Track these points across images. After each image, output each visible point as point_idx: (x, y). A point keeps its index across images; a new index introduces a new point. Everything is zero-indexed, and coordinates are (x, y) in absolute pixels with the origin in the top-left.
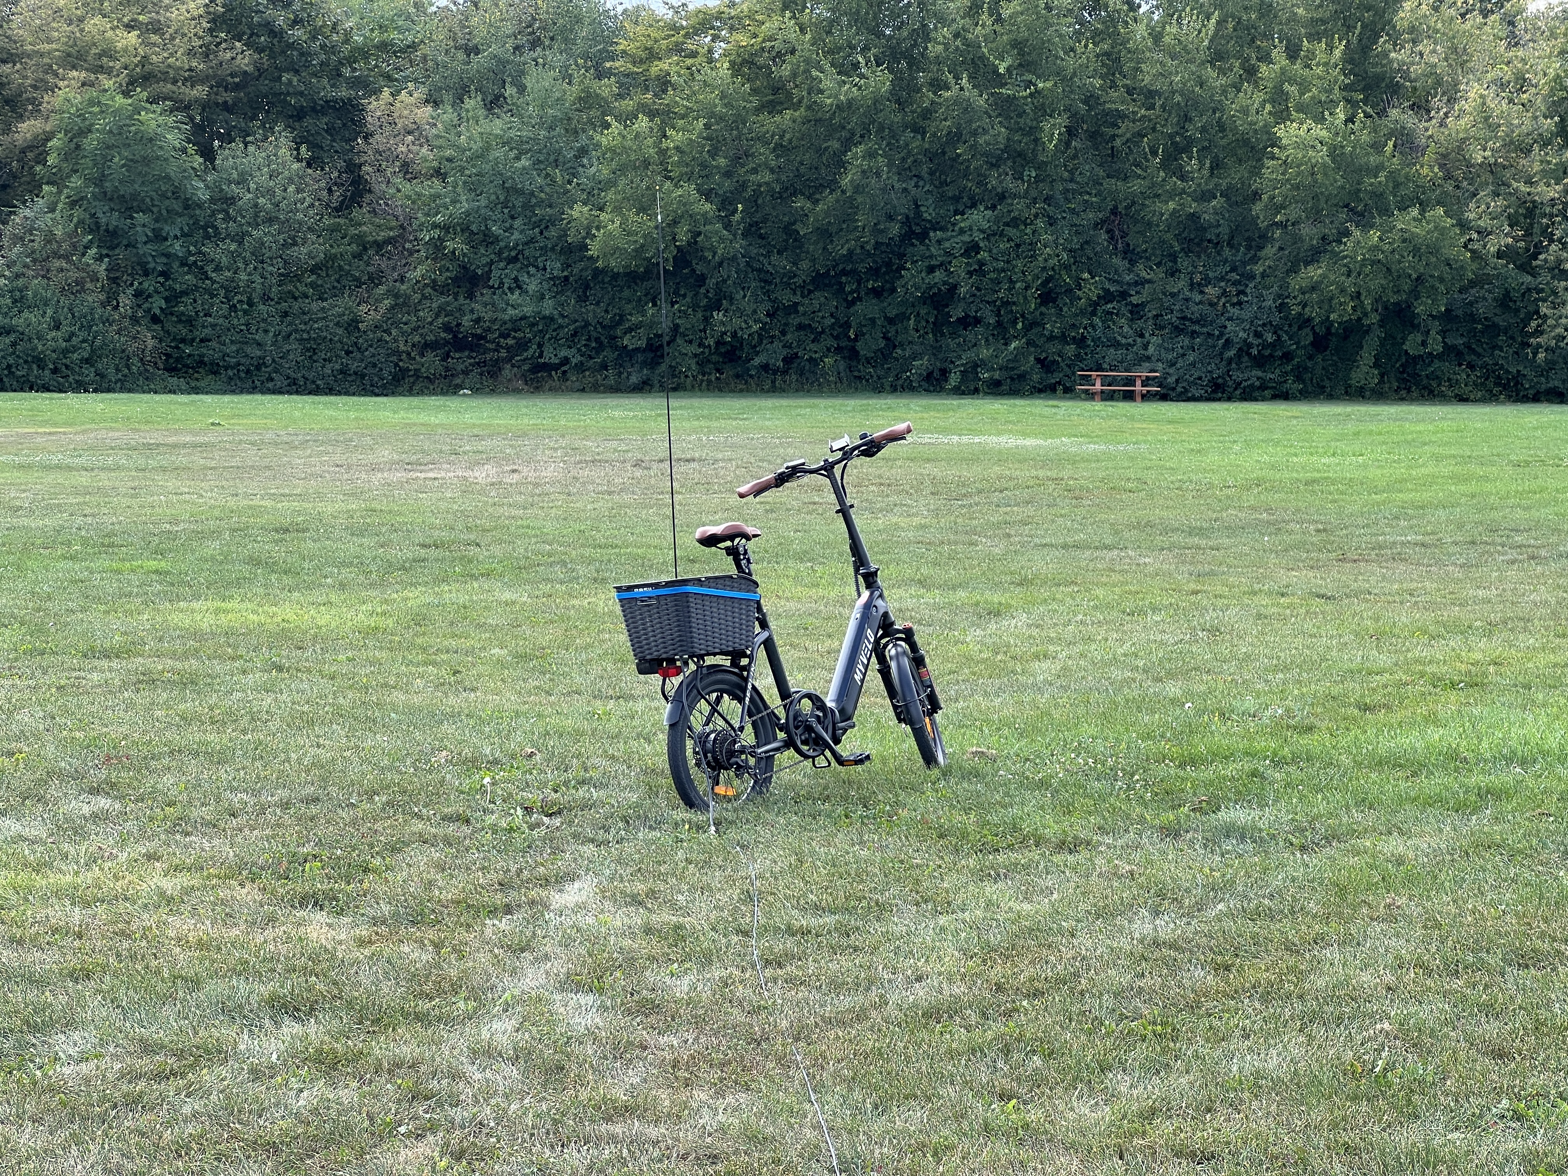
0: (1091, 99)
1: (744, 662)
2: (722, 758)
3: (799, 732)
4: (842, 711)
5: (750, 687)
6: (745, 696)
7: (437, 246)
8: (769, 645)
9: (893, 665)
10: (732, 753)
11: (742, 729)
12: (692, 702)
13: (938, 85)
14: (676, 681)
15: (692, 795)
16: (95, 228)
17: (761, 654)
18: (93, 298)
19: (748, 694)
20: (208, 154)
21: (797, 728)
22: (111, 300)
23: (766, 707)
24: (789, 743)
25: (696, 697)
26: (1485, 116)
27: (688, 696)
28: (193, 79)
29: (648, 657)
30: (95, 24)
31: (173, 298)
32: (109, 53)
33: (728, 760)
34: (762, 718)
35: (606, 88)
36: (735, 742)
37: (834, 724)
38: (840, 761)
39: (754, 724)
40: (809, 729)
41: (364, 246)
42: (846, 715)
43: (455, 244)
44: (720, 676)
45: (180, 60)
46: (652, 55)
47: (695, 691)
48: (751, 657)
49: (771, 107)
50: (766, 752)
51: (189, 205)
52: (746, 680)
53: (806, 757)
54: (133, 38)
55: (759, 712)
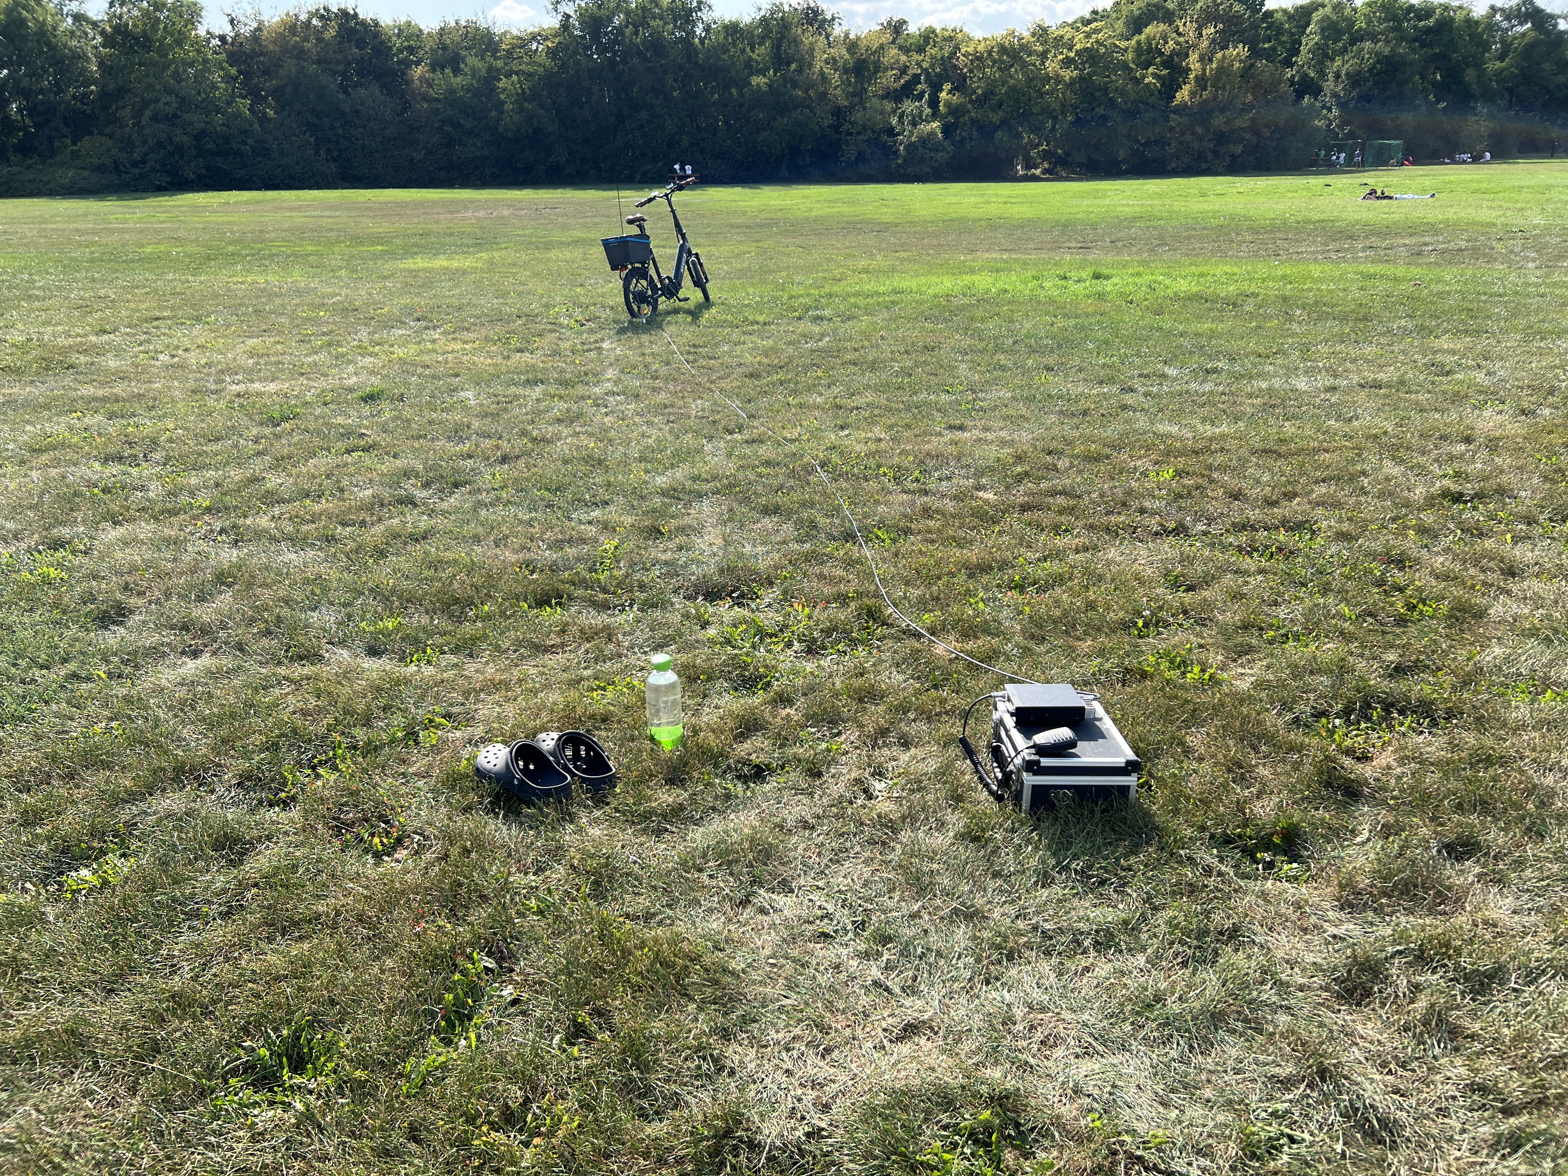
1: (646, 266)
2: (642, 300)
4: (677, 282)
5: (649, 274)
8: (653, 260)
9: (692, 266)
10: (645, 298)
11: (647, 288)
12: (630, 279)
14: (624, 273)
15: (634, 312)
17: (651, 263)
19: (649, 277)
21: (664, 288)
23: (654, 282)
24: (662, 294)
29: (614, 265)
31: (341, 151)
34: (653, 286)
35: (499, 64)
36: (645, 294)
37: (675, 287)
38: (680, 300)
40: (668, 289)
41: (412, 128)
42: (680, 285)
44: (638, 271)
45: (331, 54)
47: (631, 276)
48: (648, 264)
50: (655, 297)
52: (647, 272)
53: (668, 299)
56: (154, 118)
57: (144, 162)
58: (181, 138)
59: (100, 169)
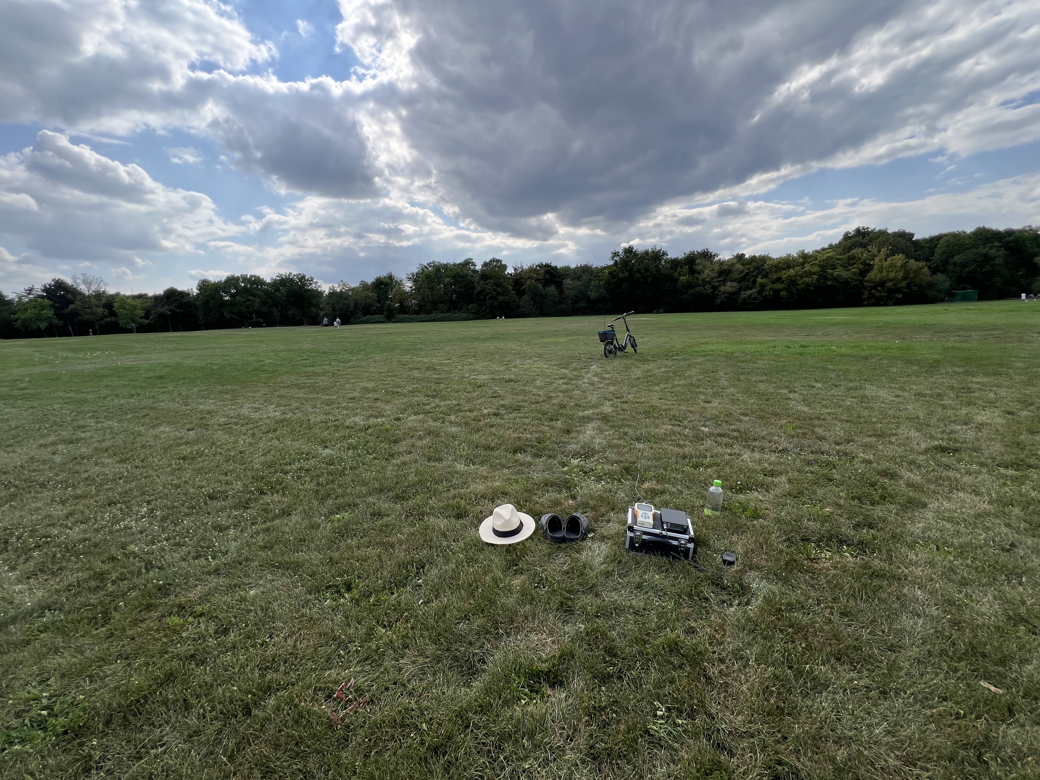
2: (610, 352)
9: (631, 341)
15: (607, 356)
19: (614, 344)
23: (616, 346)
24: (619, 350)
26: (708, 274)
28: (543, 280)
29: (602, 340)
30: (531, 273)
31: (541, 306)
32: (533, 277)
35: (592, 277)
36: (612, 350)
38: (625, 352)
39: (614, 348)
41: (563, 298)
42: (626, 347)
43: (574, 298)
44: (610, 342)
45: (541, 277)
46: (598, 273)
47: (607, 344)
48: (614, 340)
50: (616, 351)
53: (621, 352)
56: (490, 298)
57: (485, 310)
58: (496, 304)
59: (473, 313)
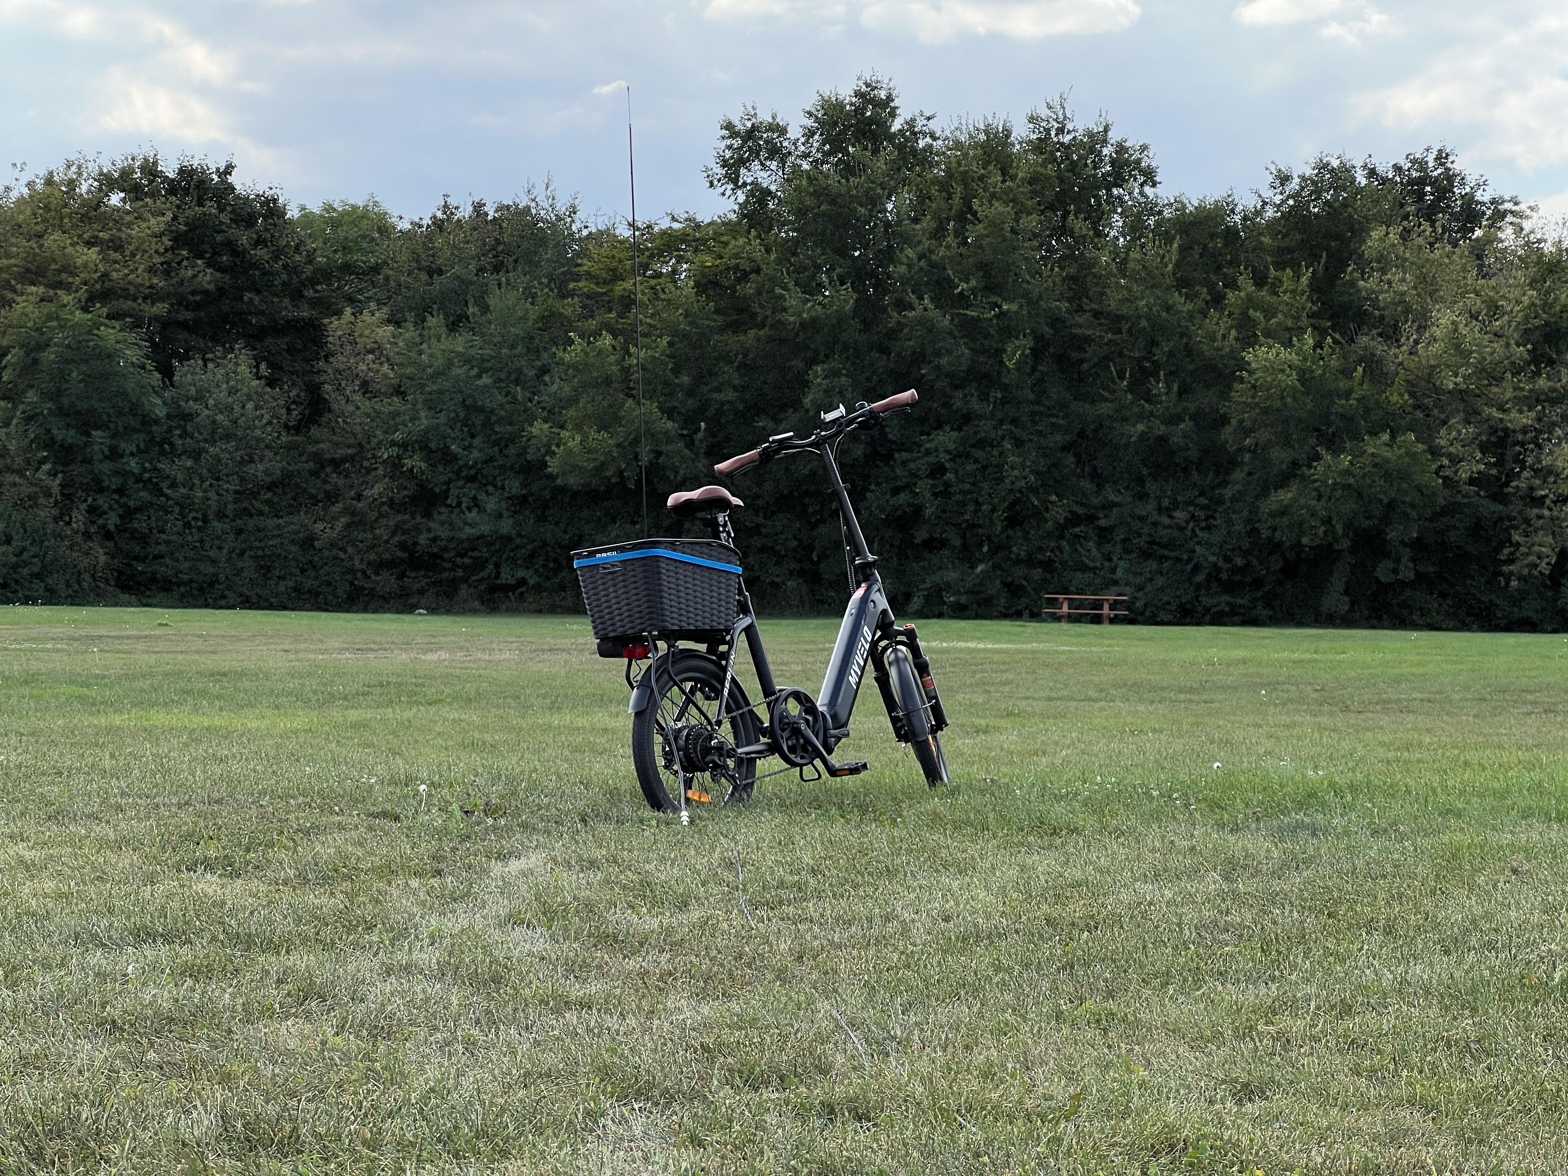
0: (1056, 322)
1: (723, 648)
2: (697, 756)
3: (785, 735)
4: (834, 717)
5: (729, 677)
6: (723, 686)
7: (395, 464)
8: (751, 632)
9: (893, 672)
10: (707, 750)
11: (719, 723)
12: (663, 689)
13: (902, 305)
14: (645, 664)
15: (661, 796)
16: (49, 443)
17: (741, 642)
18: (45, 512)
19: (727, 685)
20: (167, 372)
21: (783, 730)
22: (63, 514)
23: (747, 703)
24: (774, 748)
25: (667, 683)
26: (1456, 343)
27: (657, 681)
28: (153, 296)
29: (611, 635)
30: (54, 240)
31: (128, 514)
32: (68, 269)
33: (703, 758)
34: (741, 715)
35: (569, 307)
36: (711, 737)
37: (826, 730)
38: (833, 772)
39: (733, 722)
40: (796, 732)
41: (321, 463)
42: (841, 724)
43: (414, 462)
44: (694, 663)
45: (140, 276)
46: (616, 276)
47: (666, 677)
48: (730, 644)
49: (736, 327)
50: (747, 753)
51: (147, 421)
52: (724, 670)
53: (793, 764)
54: (93, 254)
55: (739, 707)
